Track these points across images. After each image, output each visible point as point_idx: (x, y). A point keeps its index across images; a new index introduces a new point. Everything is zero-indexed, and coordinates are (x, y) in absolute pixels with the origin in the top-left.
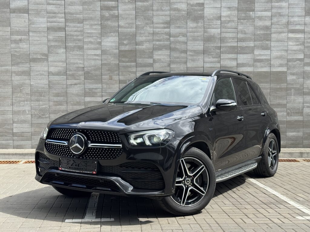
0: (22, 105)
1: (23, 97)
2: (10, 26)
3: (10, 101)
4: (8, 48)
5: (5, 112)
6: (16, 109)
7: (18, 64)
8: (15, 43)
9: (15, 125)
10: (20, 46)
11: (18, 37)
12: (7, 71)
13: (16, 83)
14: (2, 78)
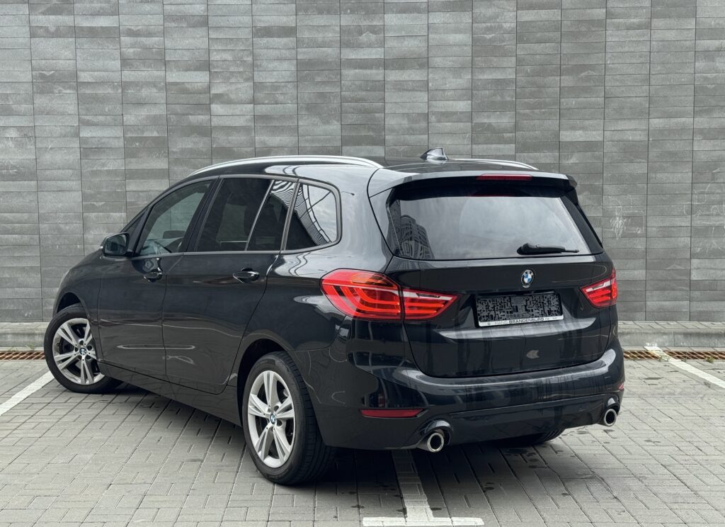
0: (715, 213)
1: (718, 193)
2: (695, 16)
3: (685, 204)
4: (689, 70)
5: (673, 229)
6: (699, 222)
7: (708, 111)
8: (705, 58)
9: (695, 262)
10: (717, 64)
11: (713, 44)
12: (682, 130)
13: (703, 157)
14: (669, 146)
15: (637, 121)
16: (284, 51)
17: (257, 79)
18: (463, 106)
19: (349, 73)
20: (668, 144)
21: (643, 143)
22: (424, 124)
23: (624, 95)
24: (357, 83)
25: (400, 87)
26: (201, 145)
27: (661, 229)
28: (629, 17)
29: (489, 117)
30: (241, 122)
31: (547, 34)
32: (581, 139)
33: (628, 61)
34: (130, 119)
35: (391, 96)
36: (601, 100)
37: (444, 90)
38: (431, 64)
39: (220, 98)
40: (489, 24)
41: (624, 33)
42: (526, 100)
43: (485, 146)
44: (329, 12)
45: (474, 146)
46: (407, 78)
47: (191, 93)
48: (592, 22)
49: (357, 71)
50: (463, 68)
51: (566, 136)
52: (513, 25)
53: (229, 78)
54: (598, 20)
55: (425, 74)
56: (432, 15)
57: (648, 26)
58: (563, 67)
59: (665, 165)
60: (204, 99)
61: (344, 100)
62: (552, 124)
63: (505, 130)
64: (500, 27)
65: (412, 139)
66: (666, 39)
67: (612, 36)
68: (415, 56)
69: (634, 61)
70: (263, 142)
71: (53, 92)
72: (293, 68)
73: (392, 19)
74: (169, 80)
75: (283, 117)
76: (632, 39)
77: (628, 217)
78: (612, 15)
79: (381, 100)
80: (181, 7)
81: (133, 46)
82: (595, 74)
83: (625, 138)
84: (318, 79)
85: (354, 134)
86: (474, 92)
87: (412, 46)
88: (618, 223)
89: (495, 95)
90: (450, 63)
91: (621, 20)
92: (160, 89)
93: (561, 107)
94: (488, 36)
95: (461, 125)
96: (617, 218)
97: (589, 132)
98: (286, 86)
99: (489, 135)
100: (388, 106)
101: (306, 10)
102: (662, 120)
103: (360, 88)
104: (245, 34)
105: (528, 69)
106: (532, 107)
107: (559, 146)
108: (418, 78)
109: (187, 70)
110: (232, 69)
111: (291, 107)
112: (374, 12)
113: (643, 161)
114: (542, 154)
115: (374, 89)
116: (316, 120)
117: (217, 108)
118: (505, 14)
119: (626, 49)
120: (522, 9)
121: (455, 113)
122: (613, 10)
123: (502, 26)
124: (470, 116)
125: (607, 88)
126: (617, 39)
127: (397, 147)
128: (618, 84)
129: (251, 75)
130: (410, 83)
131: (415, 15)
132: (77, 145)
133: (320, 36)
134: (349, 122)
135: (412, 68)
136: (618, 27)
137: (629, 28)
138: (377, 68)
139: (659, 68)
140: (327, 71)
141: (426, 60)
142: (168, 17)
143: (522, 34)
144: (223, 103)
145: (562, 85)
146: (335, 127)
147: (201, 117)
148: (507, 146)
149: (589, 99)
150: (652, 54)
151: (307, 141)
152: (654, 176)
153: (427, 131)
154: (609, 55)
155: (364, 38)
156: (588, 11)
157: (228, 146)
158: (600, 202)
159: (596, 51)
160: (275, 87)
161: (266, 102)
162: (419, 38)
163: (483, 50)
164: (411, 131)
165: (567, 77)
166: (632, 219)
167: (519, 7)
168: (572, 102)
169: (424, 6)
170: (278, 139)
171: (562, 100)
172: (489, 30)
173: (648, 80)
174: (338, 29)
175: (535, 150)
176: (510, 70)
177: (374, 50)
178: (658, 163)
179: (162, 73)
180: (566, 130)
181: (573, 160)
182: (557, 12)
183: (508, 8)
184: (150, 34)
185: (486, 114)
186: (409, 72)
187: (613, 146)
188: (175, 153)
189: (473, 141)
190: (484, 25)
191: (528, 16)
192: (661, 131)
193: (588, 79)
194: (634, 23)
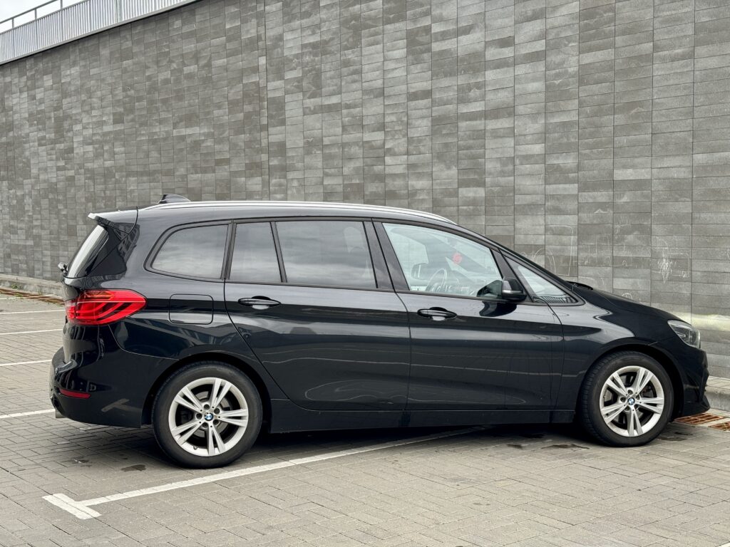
5: (717, 275)
12: (725, 165)
14: (712, 184)
15: (681, 158)
16: (424, 110)
17: (410, 135)
18: (538, 149)
19: (463, 125)
20: (712, 182)
21: (687, 181)
22: (511, 167)
23: (669, 131)
24: (467, 133)
25: (496, 134)
26: (380, 189)
27: (706, 274)
28: (673, 47)
29: (558, 158)
30: (400, 170)
31: (603, 74)
32: (631, 178)
33: (673, 95)
34: (346, 171)
35: (490, 144)
36: (648, 137)
37: (525, 135)
38: (516, 113)
39: (390, 152)
40: (557, 71)
41: (669, 65)
42: (586, 141)
43: (554, 186)
44: (451, 75)
45: (547, 186)
46: (500, 126)
47: (375, 149)
48: (640, 58)
49: (467, 122)
50: (538, 113)
51: (620, 175)
52: (576, 69)
53: (394, 136)
54: (646, 55)
55: (512, 121)
56: (517, 68)
57: (691, 56)
58: (616, 105)
59: (708, 204)
60: (381, 152)
61: (459, 148)
62: (607, 163)
63: (571, 171)
64: (566, 72)
65: (502, 180)
66: (709, 67)
67: (659, 70)
68: (505, 106)
69: (679, 93)
70: (413, 186)
71: (312, 153)
72: (430, 124)
73: (491, 75)
74: (365, 140)
75: (423, 165)
76: (676, 71)
77: (674, 259)
78: (659, 48)
79: (482, 146)
80: (371, 83)
81: (348, 115)
82: (643, 110)
83: (670, 176)
84: (444, 132)
85: (465, 177)
86: (547, 135)
87: (503, 97)
88: (665, 265)
89: (562, 137)
90: (529, 110)
91: (666, 52)
92: (360, 147)
93: (615, 146)
94: (557, 82)
95: (537, 166)
96: (664, 260)
97: (639, 170)
98: (425, 139)
99: (558, 175)
100: (487, 152)
101: (437, 76)
102: (705, 156)
103: (470, 137)
104: (403, 99)
105: (588, 110)
106: (591, 147)
107: (612, 184)
108: (507, 126)
109: (373, 131)
110: (397, 128)
111: (428, 156)
112: (479, 71)
113: (687, 199)
114: (599, 193)
115: (477, 139)
116: (442, 166)
117: (388, 160)
118: (570, 58)
119: (671, 82)
120: (583, 52)
121: (532, 156)
122: (659, 43)
123: (567, 71)
124: (543, 158)
125: (654, 124)
126: (663, 73)
127: (493, 188)
128: (664, 119)
129: (406, 132)
130: (502, 130)
131: (505, 69)
132: (322, 191)
133: (444, 96)
134: (463, 167)
135: (503, 117)
136: (663, 60)
137: (674, 59)
138: (481, 120)
139: (702, 100)
140: (449, 125)
141: (512, 109)
142: (365, 92)
143: (583, 77)
144: (391, 155)
145: (616, 124)
146: (454, 171)
147: (380, 167)
148: (572, 186)
149: (637, 136)
150: (695, 85)
151: (437, 184)
152: (698, 216)
153: (513, 173)
154: (655, 90)
155: (473, 94)
156: (637, 47)
157: (394, 189)
158: (649, 242)
159: (644, 87)
160: (420, 141)
161: (415, 153)
162: (508, 89)
163: (554, 95)
164: (503, 174)
165: (619, 116)
166: (678, 262)
167: (581, 52)
168: (622, 140)
169: (512, 60)
170: (421, 182)
171: (616, 139)
172: (558, 76)
173: (691, 113)
174: (456, 88)
175: (594, 190)
176: (574, 112)
177: (478, 104)
178: (702, 202)
179: (360, 135)
180: (619, 168)
181: (625, 199)
182: (611, 51)
183: (572, 53)
184: (355, 106)
185: (555, 155)
186: (501, 120)
187: (660, 184)
188: (367, 195)
189: (547, 182)
190: (554, 72)
191: (588, 58)
192: (704, 167)
193: (637, 116)
194: (678, 54)
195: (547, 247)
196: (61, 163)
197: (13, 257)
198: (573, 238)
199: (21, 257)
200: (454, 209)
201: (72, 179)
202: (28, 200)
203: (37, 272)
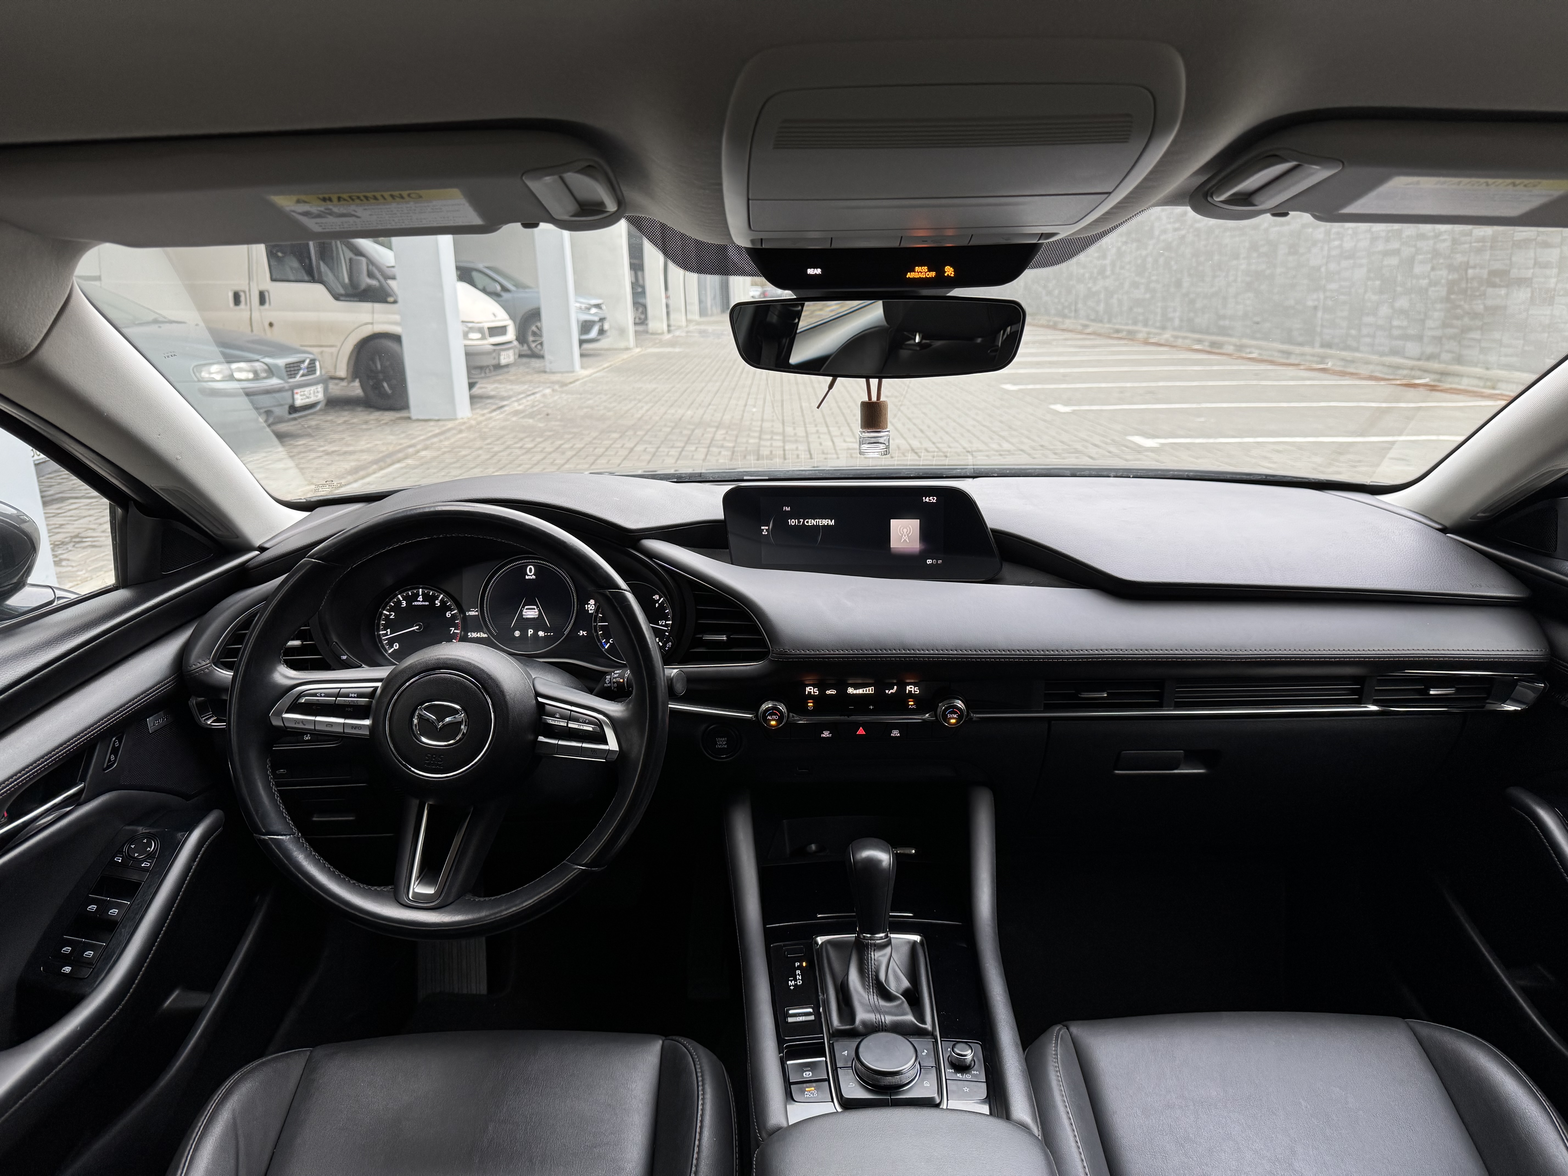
195: (1535, 280)
196: (1177, 225)
197: (1135, 310)
198: (1555, 271)
199: (1140, 310)
200: (1467, 246)
201: (1183, 237)
202: (1150, 259)
203: (1150, 323)
